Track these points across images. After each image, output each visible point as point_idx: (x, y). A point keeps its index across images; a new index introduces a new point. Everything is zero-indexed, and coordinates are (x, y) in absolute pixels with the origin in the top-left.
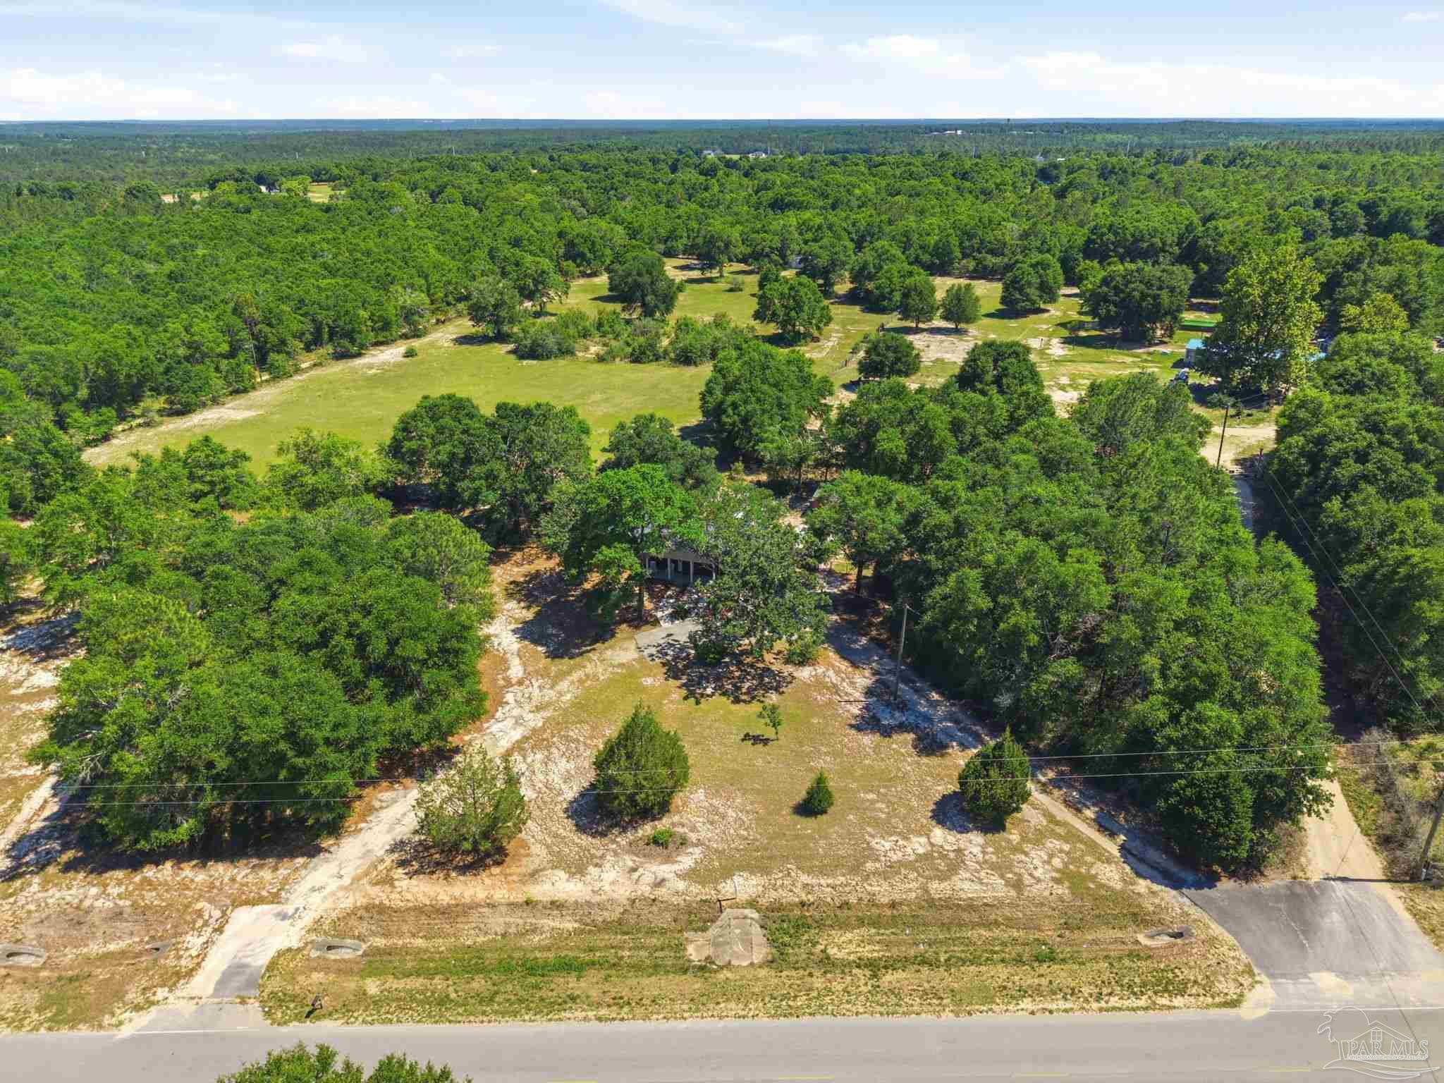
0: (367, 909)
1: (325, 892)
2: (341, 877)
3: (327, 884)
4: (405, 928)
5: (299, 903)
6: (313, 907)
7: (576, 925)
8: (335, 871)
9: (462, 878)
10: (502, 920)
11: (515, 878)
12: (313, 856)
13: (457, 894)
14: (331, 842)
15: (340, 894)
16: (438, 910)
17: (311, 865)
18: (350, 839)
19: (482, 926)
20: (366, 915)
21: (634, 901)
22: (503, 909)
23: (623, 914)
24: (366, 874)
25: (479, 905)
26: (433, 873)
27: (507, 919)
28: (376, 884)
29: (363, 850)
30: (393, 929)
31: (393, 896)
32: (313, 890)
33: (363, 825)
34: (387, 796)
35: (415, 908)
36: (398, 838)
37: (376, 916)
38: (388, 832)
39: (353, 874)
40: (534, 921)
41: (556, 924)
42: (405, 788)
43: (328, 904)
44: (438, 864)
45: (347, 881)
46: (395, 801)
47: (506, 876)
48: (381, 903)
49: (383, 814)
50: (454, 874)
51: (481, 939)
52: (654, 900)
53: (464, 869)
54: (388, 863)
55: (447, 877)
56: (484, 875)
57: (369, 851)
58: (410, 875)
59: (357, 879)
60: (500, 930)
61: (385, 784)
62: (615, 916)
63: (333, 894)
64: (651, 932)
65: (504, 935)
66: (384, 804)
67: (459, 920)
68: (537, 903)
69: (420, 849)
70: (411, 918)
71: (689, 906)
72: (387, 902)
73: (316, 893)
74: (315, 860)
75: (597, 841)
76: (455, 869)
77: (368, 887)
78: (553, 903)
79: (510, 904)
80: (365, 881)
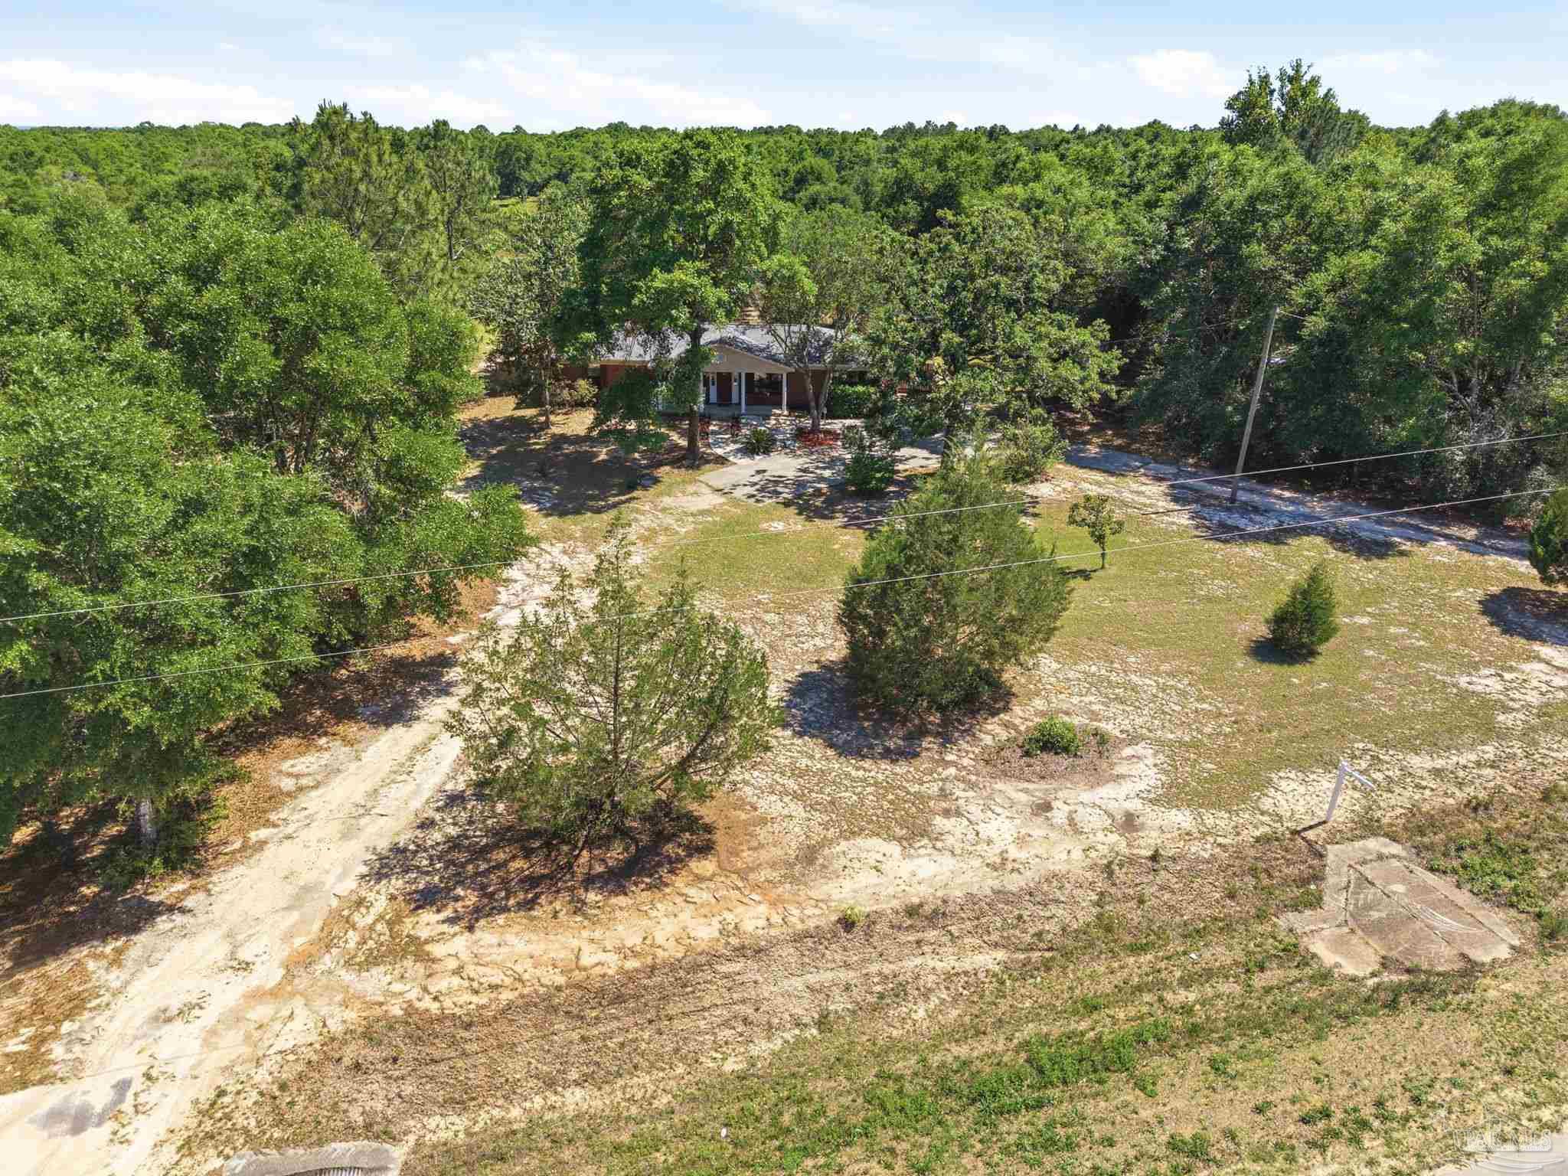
0: (369, 1036)
1: (209, 1016)
2: (246, 966)
3: (205, 996)
4: (515, 1068)
5: (129, 1065)
6: (181, 1068)
7: (1001, 955)
8: (221, 952)
9: (621, 900)
10: (798, 983)
11: (765, 874)
12: (135, 929)
13: (633, 940)
14: (179, 886)
15: (262, 1012)
16: (601, 992)
17: (134, 953)
18: (238, 870)
19: (748, 1010)
20: (373, 1054)
21: (1108, 869)
22: (788, 952)
23: (1098, 904)
24: (327, 942)
25: (715, 957)
26: (529, 905)
27: (812, 979)
28: (373, 960)
29: (290, 890)
30: (477, 1077)
31: (439, 985)
32: (163, 1018)
33: (263, 833)
34: (307, 763)
35: (527, 1004)
36: (383, 845)
37: (409, 1052)
38: (345, 836)
39: (282, 953)
40: (888, 969)
41: (948, 962)
42: (347, 742)
43: (232, 1046)
44: (532, 882)
45: (268, 974)
46: (332, 772)
47: (743, 874)
48: (410, 1010)
49: (312, 801)
50: (592, 897)
51: (762, 1048)
52: (1154, 858)
53: (617, 880)
54: (380, 904)
55: (579, 907)
56: (679, 882)
57: (306, 889)
58: (470, 921)
59: (300, 963)
60: (805, 1009)
61: (288, 743)
62: (1086, 915)
63: (235, 1017)
64: (1194, 934)
65: (823, 1022)
66: (304, 781)
67: (672, 1009)
68: (872, 920)
69: (462, 857)
70: (525, 1036)
71: (1239, 854)
72: (427, 1003)
73: (178, 1026)
74: (142, 939)
75: (901, 768)
76: (589, 881)
77: (347, 976)
78: (912, 911)
79: (799, 938)
80: (327, 961)
